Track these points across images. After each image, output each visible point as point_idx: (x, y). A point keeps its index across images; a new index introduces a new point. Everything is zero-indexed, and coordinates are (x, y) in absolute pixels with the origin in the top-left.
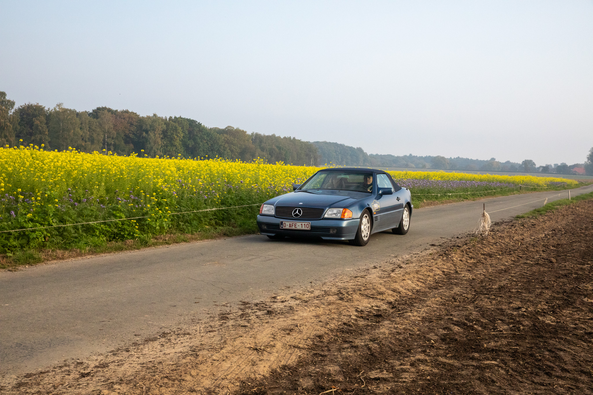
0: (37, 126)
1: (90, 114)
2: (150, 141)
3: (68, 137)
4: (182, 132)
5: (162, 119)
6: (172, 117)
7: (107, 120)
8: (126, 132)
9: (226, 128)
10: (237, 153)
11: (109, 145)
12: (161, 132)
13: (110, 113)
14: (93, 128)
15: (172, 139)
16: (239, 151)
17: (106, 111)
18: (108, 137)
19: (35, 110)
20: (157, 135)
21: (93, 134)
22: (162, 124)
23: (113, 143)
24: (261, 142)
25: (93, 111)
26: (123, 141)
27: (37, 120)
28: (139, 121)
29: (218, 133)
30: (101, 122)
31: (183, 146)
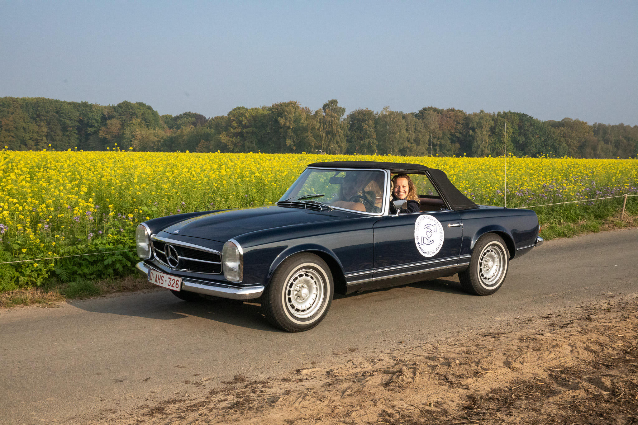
0: (366, 131)
1: (416, 116)
2: (478, 139)
3: (394, 139)
4: (512, 127)
5: (490, 116)
6: (500, 112)
7: (432, 120)
8: (453, 131)
9: (563, 120)
10: (576, 147)
11: (435, 145)
12: (488, 129)
13: (436, 113)
14: (419, 129)
15: (500, 136)
16: (578, 145)
17: (431, 111)
18: (434, 138)
19: (365, 115)
20: (484, 133)
21: (418, 135)
22: (490, 121)
23: (439, 143)
24: (605, 133)
25: (420, 112)
26: (449, 142)
27: (366, 124)
28: (465, 119)
29: (552, 127)
30: (427, 123)
31: (513, 143)
